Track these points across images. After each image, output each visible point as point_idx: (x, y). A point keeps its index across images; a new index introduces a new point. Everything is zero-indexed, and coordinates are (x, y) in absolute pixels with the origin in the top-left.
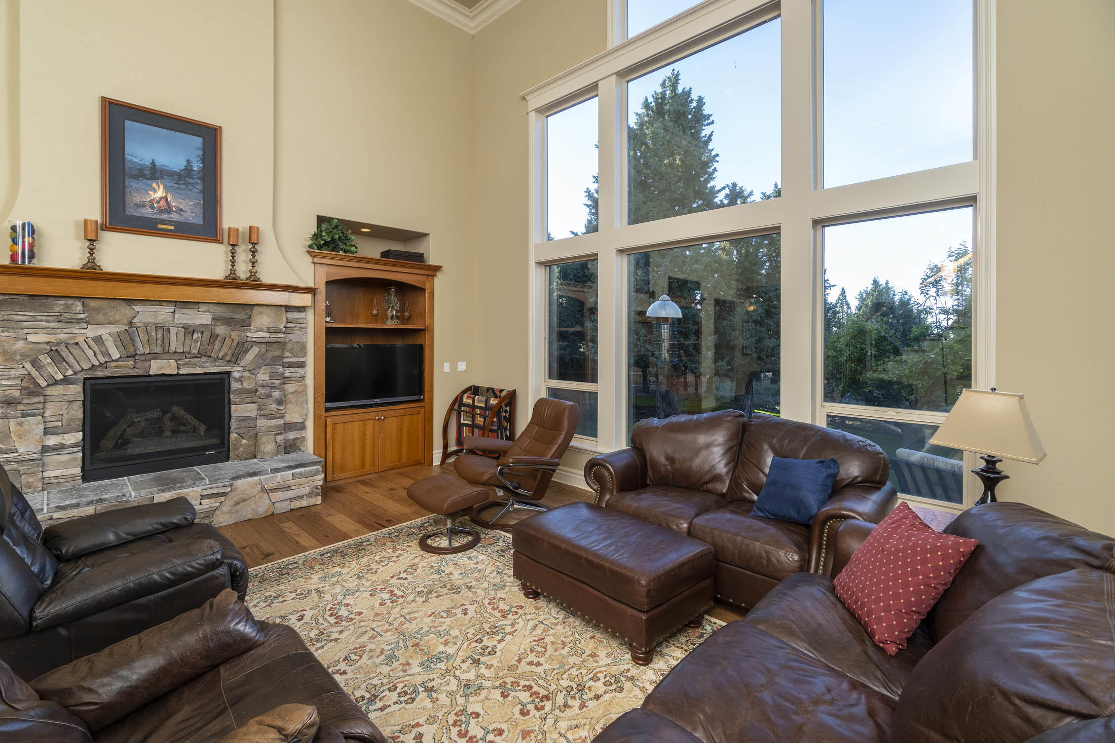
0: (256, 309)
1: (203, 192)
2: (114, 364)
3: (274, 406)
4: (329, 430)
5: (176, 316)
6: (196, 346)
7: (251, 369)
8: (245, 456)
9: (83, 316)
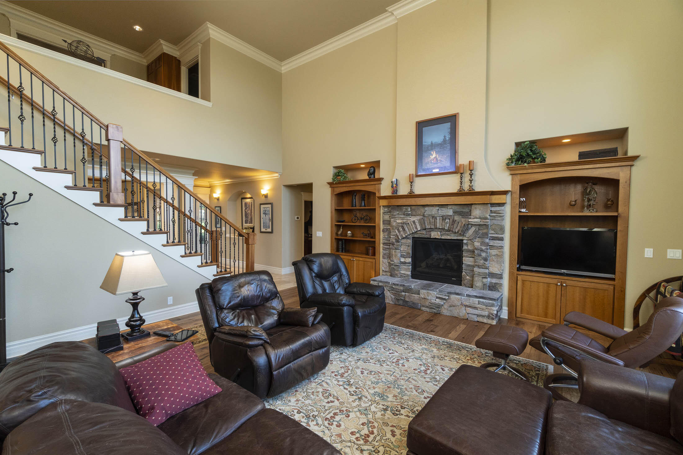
0: (473, 207)
1: (451, 149)
2: (419, 232)
3: (482, 261)
4: (519, 283)
5: (439, 211)
6: (447, 226)
7: (471, 239)
8: (468, 285)
9: (410, 212)
